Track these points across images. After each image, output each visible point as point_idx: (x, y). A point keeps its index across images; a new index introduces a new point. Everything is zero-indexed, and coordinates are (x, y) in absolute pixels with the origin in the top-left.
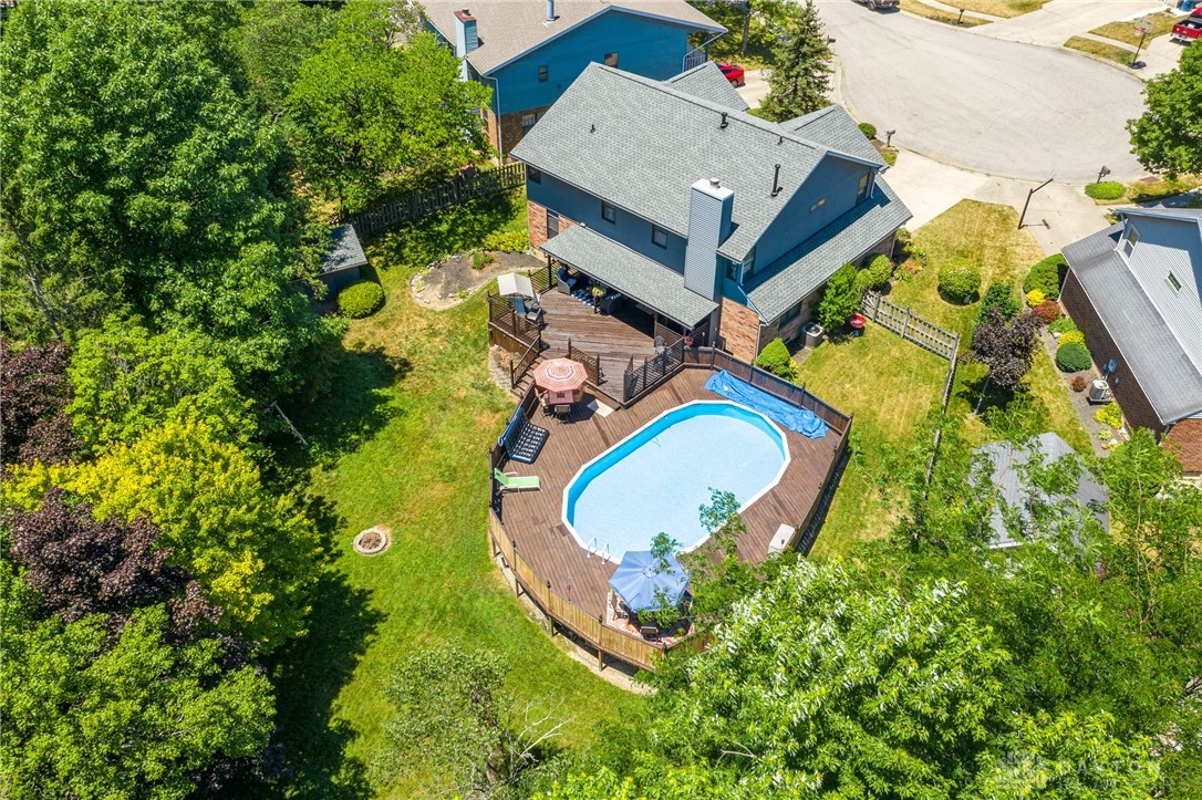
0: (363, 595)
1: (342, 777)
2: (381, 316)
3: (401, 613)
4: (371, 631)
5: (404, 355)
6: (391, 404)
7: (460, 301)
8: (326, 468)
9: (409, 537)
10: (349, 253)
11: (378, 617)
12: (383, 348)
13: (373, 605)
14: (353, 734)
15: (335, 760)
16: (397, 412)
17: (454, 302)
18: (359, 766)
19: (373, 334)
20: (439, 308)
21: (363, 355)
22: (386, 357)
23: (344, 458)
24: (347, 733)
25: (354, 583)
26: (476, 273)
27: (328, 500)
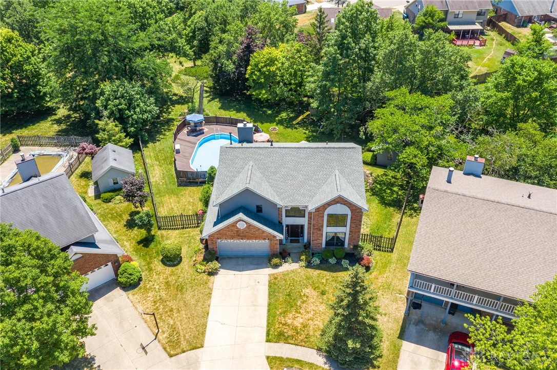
0: (263, 123)
1: (232, 110)
8: (305, 133)
11: (256, 122)
23: (305, 136)
25: (267, 124)
27: (295, 130)
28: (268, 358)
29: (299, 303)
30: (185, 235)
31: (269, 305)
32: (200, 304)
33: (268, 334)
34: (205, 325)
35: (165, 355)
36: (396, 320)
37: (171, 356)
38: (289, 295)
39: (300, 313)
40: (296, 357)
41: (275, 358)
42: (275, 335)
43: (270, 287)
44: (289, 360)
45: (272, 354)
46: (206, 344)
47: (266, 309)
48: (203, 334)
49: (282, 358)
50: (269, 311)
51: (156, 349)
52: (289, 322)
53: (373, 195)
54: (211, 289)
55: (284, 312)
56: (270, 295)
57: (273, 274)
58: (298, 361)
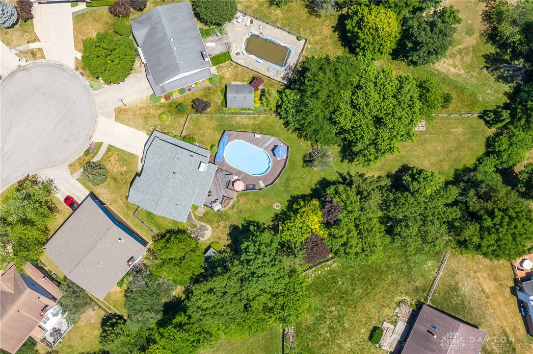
0: (288, 201)
1: (318, 186)
2: (217, 240)
3: (289, 193)
4: (294, 196)
5: (228, 229)
6: (243, 223)
7: (208, 225)
8: (264, 224)
9: (274, 200)
10: (212, 252)
11: (291, 197)
12: (227, 234)
13: (289, 198)
14: (312, 189)
15: (316, 188)
16: (245, 220)
17: (208, 226)
18: (316, 185)
19: (224, 239)
20: (210, 229)
21: (231, 237)
22: (230, 232)
23: (261, 223)
24: (312, 190)
25: (286, 204)
26: (198, 226)
27: (272, 219)
28: (102, 143)
29: (120, 162)
30: (178, 126)
31: (124, 151)
32: (134, 124)
33: (111, 146)
34: (124, 124)
35: (116, 107)
36: (99, 195)
37: (115, 109)
38: (125, 160)
39: (116, 161)
40: (99, 152)
41: (101, 145)
42: (110, 148)
43: (133, 154)
44: (99, 149)
45: (103, 145)
46: (116, 122)
47: (123, 149)
48: (120, 122)
49: (100, 147)
50: (122, 150)
51: (120, 104)
52: (113, 156)
53: (179, 229)
54: (140, 130)
55: (118, 155)
56: (128, 153)
57: (138, 158)
58: (97, 153)
